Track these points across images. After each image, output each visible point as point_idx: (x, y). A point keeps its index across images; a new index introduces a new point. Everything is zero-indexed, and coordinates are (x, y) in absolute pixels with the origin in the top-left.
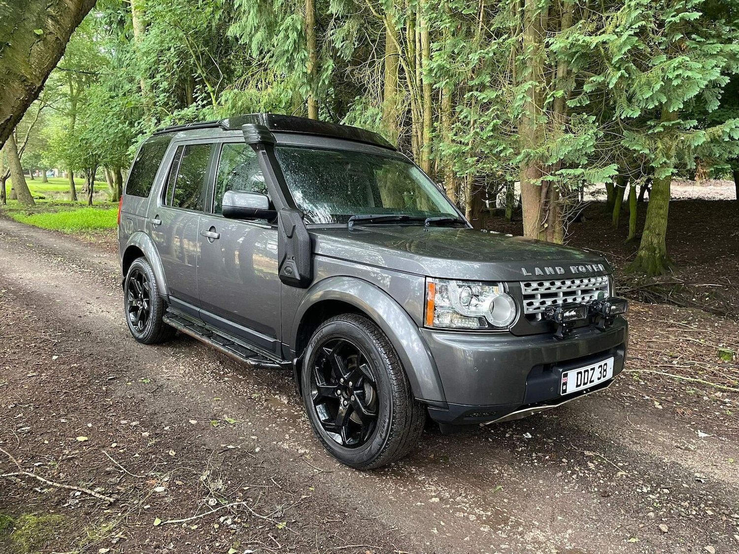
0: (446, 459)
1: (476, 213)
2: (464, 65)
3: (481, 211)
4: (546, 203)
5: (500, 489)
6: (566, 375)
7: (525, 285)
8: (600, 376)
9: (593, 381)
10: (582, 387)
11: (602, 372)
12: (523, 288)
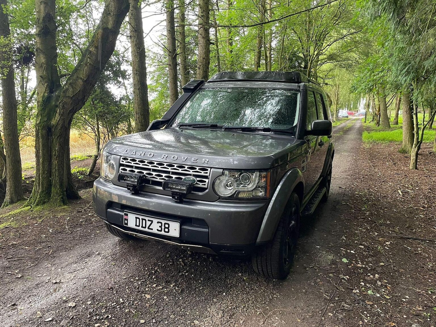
6: (127, 215)
7: (123, 159)
8: (160, 229)
9: (152, 229)
10: (140, 228)
11: (163, 227)
12: (121, 160)
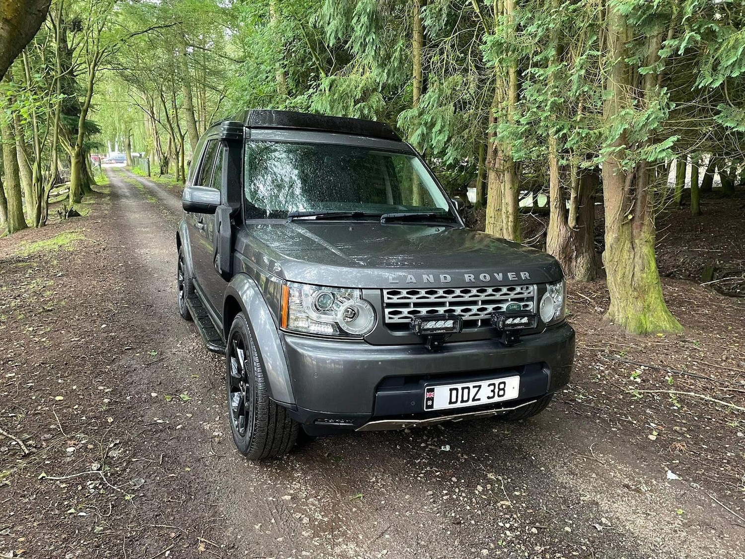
0: (337, 459)
1: (585, 200)
2: (531, 38)
3: (590, 196)
4: (632, 191)
5: (360, 497)
6: (432, 390)
7: (388, 293)
8: (491, 394)
9: (479, 400)
10: (459, 405)
11: (496, 390)
12: (386, 296)
